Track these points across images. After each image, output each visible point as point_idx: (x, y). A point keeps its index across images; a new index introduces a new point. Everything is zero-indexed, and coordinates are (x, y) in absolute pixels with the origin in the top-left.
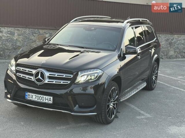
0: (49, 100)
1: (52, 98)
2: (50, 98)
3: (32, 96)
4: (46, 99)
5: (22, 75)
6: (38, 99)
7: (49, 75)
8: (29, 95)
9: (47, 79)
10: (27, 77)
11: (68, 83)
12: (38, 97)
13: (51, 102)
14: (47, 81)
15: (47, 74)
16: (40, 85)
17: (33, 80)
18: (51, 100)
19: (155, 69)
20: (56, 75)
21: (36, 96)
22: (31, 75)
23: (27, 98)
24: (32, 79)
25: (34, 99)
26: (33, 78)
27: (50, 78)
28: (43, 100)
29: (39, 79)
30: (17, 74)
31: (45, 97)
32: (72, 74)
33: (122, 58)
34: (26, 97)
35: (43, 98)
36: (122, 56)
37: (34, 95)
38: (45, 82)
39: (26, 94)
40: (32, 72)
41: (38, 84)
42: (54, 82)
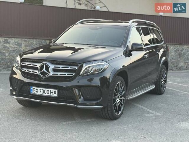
0: (54, 93)
1: (57, 91)
2: (55, 91)
3: (37, 90)
4: (51, 92)
5: (27, 70)
6: (43, 93)
7: (54, 67)
8: (34, 89)
9: (51, 72)
10: (32, 71)
11: (73, 74)
12: (43, 90)
13: (56, 95)
14: (52, 73)
15: (52, 67)
16: (45, 79)
17: (38, 74)
18: (56, 93)
19: (163, 72)
20: (61, 67)
21: (41, 89)
22: (36, 69)
23: (32, 93)
24: (36, 72)
25: (39, 93)
26: (38, 72)
27: (54, 70)
28: (48, 93)
29: (44, 72)
30: (22, 69)
31: (49, 90)
32: (77, 66)
33: (128, 54)
34: (31, 91)
35: (48, 91)
36: (128, 52)
37: (39, 88)
38: (50, 75)
39: (31, 88)
40: (37, 65)
41: (43, 77)
42: (59, 74)
